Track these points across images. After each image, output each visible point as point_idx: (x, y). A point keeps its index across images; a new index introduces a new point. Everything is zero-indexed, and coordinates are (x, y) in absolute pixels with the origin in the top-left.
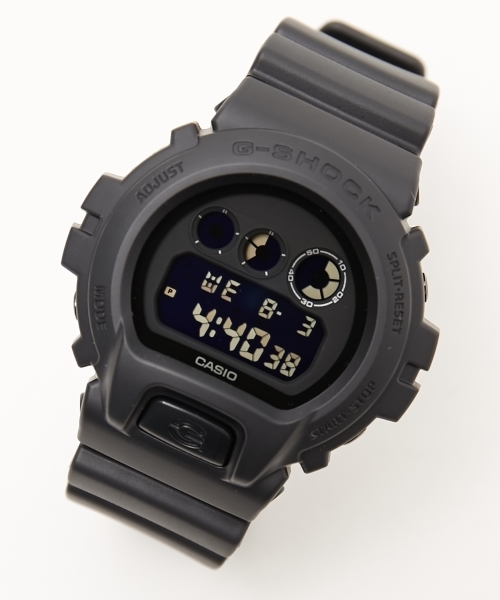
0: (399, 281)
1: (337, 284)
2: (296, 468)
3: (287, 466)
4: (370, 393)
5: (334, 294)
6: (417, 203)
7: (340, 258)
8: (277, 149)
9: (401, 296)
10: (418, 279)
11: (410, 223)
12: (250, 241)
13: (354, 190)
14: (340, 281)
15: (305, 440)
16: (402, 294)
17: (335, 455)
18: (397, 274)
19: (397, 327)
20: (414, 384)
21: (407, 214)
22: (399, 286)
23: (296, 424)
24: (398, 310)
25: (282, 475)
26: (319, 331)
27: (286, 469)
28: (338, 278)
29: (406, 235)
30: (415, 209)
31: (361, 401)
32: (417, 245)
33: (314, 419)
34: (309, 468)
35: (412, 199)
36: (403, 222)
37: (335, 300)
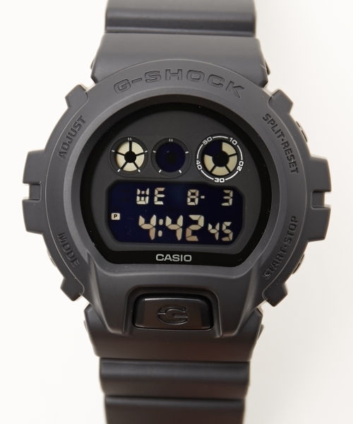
0: (280, 133)
1: (236, 157)
2: (265, 307)
3: (258, 307)
4: (295, 225)
5: (237, 165)
6: (268, 72)
7: (229, 137)
9: (286, 144)
10: (294, 127)
11: (270, 89)
13: (217, 81)
14: (237, 154)
15: (262, 283)
16: (287, 142)
18: (276, 129)
19: (294, 168)
20: (325, 206)
21: (264, 83)
22: (282, 137)
23: (250, 273)
24: (289, 155)
25: (257, 317)
26: (238, 197)
27: (258, 309)
28: (235, 152)
29: (271, 98)
30: (269, 77)
31: (292, 235)
32: (282, 102)
33: (262, 263)
34: (274, 303)
35: (263, 69)
36: (264, 90)
37: (239, 169)
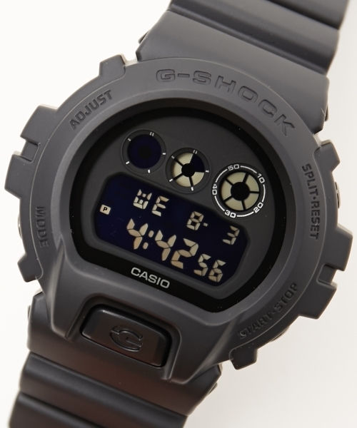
0: (314, 190)
1: (257, 196)
2: (227, 366)
3: (220, 364)
4: (292, 294)
5: (255, 205)
6: (326, 119)
7: (259, 172)
8: (197, 74)
9: (317, 204)
10: (331, 188)
11: (321, 137)
12: (177, 160)
13: (269, 109)
14: (260, 193)
15: (234, 340)
16: (318, 202)
17: (262, 352)
18: (312, 184)
19: (315, 232)
20: (332, 284)
21: (318, 129)
22: (315, 195)
23: (225, 326)
24: (315, 217)
25: (215, 374)
26: (243, 239)
27: (218, 366)
28: (258, 190)
29: (319, 148)
30: (325, 124)
31: (285, 302)
32: (329, 157)
33: (242, 320)
34: (238, 365)
35: (322, 114)
36: (315, 136)
37: (256, 210)
